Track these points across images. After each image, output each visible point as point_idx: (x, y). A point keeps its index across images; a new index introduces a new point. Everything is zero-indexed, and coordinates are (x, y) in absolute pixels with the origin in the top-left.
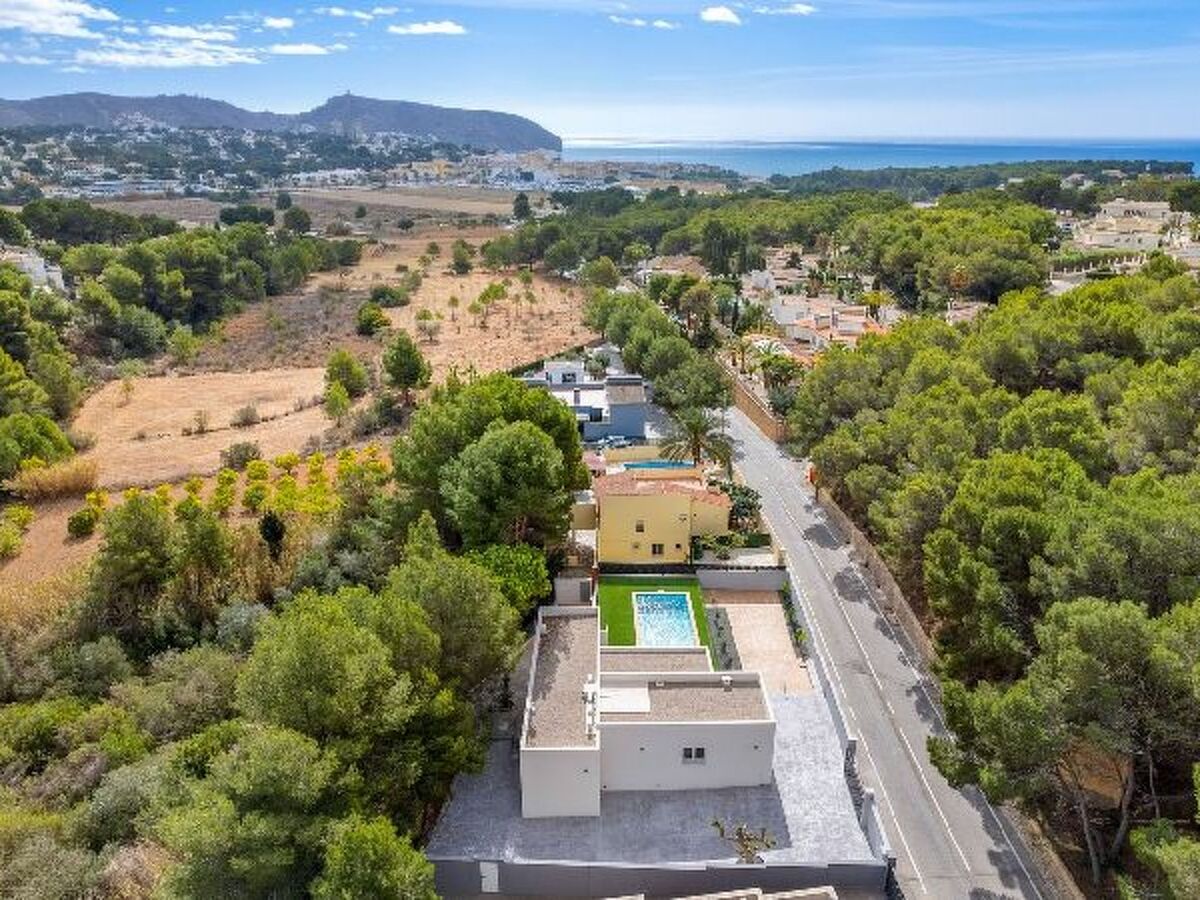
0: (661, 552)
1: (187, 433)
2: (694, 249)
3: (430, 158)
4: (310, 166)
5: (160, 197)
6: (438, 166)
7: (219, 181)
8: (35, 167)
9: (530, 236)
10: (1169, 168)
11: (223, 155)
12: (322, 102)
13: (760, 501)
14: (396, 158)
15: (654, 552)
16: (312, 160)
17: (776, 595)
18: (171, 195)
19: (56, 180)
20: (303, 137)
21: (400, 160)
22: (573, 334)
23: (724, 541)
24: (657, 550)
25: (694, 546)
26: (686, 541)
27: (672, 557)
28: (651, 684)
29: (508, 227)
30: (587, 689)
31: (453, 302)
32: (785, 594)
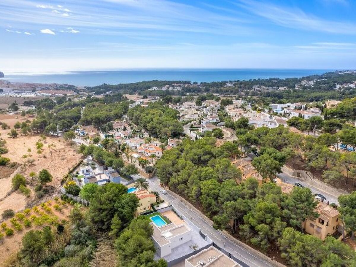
13: (159, 194)
17: (171, 211)
22: (74, 155)
23: (158, 203)
24: (145, 209)
25: (152, 206)
26: (150, 205)
27: (147, 209)
28: (170, 231)
29: (10, 114)
30: (162, 235)
31: (29, 150)
32: (173, 210)
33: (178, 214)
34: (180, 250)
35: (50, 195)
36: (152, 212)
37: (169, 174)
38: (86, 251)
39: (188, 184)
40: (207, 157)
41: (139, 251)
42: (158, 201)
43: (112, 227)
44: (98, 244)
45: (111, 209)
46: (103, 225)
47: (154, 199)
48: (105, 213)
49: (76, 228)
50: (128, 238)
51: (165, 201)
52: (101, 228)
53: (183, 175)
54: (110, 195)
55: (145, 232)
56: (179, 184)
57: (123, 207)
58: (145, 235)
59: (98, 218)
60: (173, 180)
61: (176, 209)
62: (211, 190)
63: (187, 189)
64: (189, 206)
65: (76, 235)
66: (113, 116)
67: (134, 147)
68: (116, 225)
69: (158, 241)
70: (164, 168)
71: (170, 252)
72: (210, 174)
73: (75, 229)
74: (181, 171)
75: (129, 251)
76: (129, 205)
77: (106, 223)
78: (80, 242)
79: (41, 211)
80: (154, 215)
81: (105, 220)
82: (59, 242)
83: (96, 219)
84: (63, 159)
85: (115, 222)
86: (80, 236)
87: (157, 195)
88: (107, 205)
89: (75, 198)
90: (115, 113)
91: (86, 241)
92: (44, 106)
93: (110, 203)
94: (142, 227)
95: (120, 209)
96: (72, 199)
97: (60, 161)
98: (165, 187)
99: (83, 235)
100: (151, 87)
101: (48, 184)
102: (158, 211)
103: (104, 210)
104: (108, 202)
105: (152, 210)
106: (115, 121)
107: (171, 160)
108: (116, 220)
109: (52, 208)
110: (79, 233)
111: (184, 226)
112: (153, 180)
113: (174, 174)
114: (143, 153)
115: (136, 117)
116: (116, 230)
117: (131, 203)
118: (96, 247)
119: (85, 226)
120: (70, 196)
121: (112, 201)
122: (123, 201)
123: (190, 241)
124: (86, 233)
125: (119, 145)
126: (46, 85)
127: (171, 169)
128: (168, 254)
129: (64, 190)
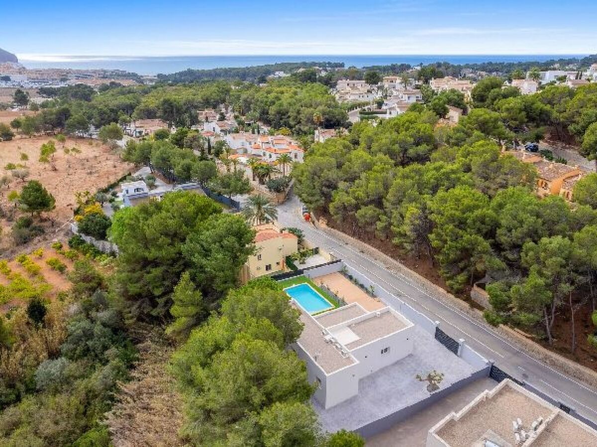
0: (270, 268)
2: (157, 115)
9: (52, 114)
10: (337, 65)
13: (303, 233)
15: (267, 269)
17: (339, 274)
22: (115, 167)
23: (304, 255)
24: (268, 268)
25: (289, 261)
26: (281, 260)
27: (275, 269)
28: (349, 326)
29: (14, 110)
30: (327, 338)
31: (25, 157)
32: (344, 272)
33: (361, 282)
34: (384, 384)
35: (45, 239)
36: (287, 275)
37: (328, 187)
38: (98, 378)
39: (387, 204)
40: (423, 148)
41: (257, 399)
42: (302, 251)
43: (175, 310)
44: (138, 359)
45: (174, 261)
46: (154, 305)
47: (291, 245)
48: (156, 272)
49: (81, 312)
50: (218, 348)
51: (321, 251)
52: (149, 315)
53: (368, 185)
54: (170, 222)
55: (273, 329)
56: (357, 207)
57: (206, 253)
58: (274, 338)
59: (138, 285)
60: (341, 197)
61: (352, 270)
62: (470, 209)
63: (384, 218)
64: (385, 262)
65: (78, 332)
66: (200, 102)
67: (242, 150)
68: (183, 304)
69: (316, 358)
70: (315, 174)
71: (354, 390)
72: (453, 176)
73: (77, 315)
74: (363, 175)
75: (219, 398)
76: (222, 247)
77: (161, 301)
78: (87, 351)
79: (16, 271)
80: (294, 282)
81: (157, 292)
82: (25, 348)
83: (133, 289)
84: (91, 173)
85: (181, 297)
86: (88, 335)
87: (299, 237)
88: (160, 247)
89: (99, 244)
90: (205, 98)
91: (105, 348)
92: (75, 95)
93: (172, 244)
94: (265, 312)
95: (197, 259)
96: (93, 246)
97: (84, 175)
98: (316, 221)
99: (97, 329)
100: (273, 73)
101: (44, 214)
102: (306, 273)
103: (155, 263)
104: (162, 240)
105: (288, 270)
106: (203, 111)
107: (333, 155)
108: (184, 290)
109: (42, 265)
110: (85, 324)
111: (388, 312)
112: (285, 207)
113: (342, 185)
114: (260, 156)
115: (245, 101)
116: (184, 319)
117: (231, 241)
118: (132, 367)
119: (106, 307)
120: (88, 239)
121: (176, 237)
122: (206, 235)
123: (410, 356)
124: (104, 325)
125: (210, 148)
126: (87, 71)
127: (333, 174)
128: (349, 397)
129: (74, 227)
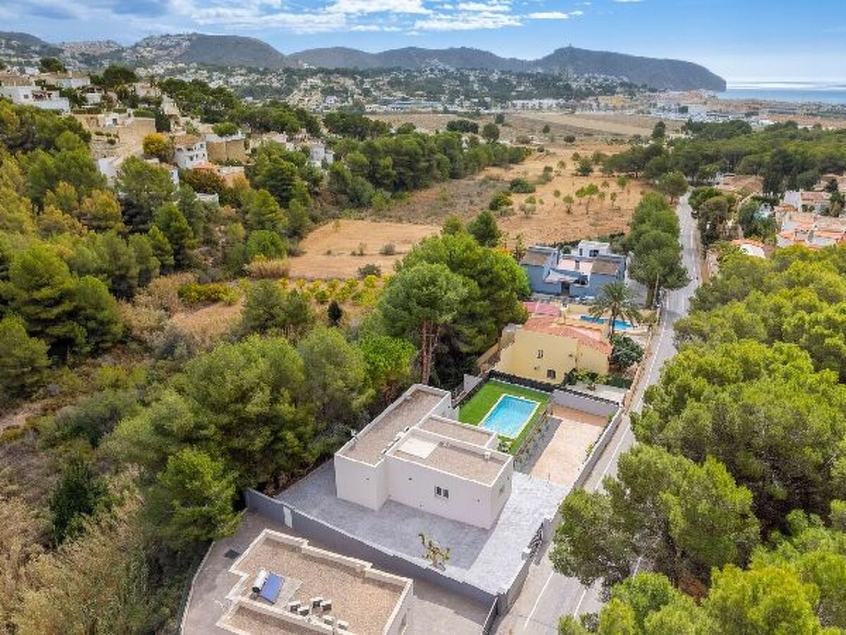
1: (354, 254)
3: (613, 93)
4: (529, 96)
5: (429, 113)
6: (618, 99)
7: (467, 103)
8: (366, 93)
11: (476, 87)
12: (552, 52)
14: (589, 93)
16: (531, 92)
18: (435, 112)
19: (375, 100)
20: (530, 76)
21: (591, 94)
28: (441, 443)
80: (530, 395)
102: (553, 393)
